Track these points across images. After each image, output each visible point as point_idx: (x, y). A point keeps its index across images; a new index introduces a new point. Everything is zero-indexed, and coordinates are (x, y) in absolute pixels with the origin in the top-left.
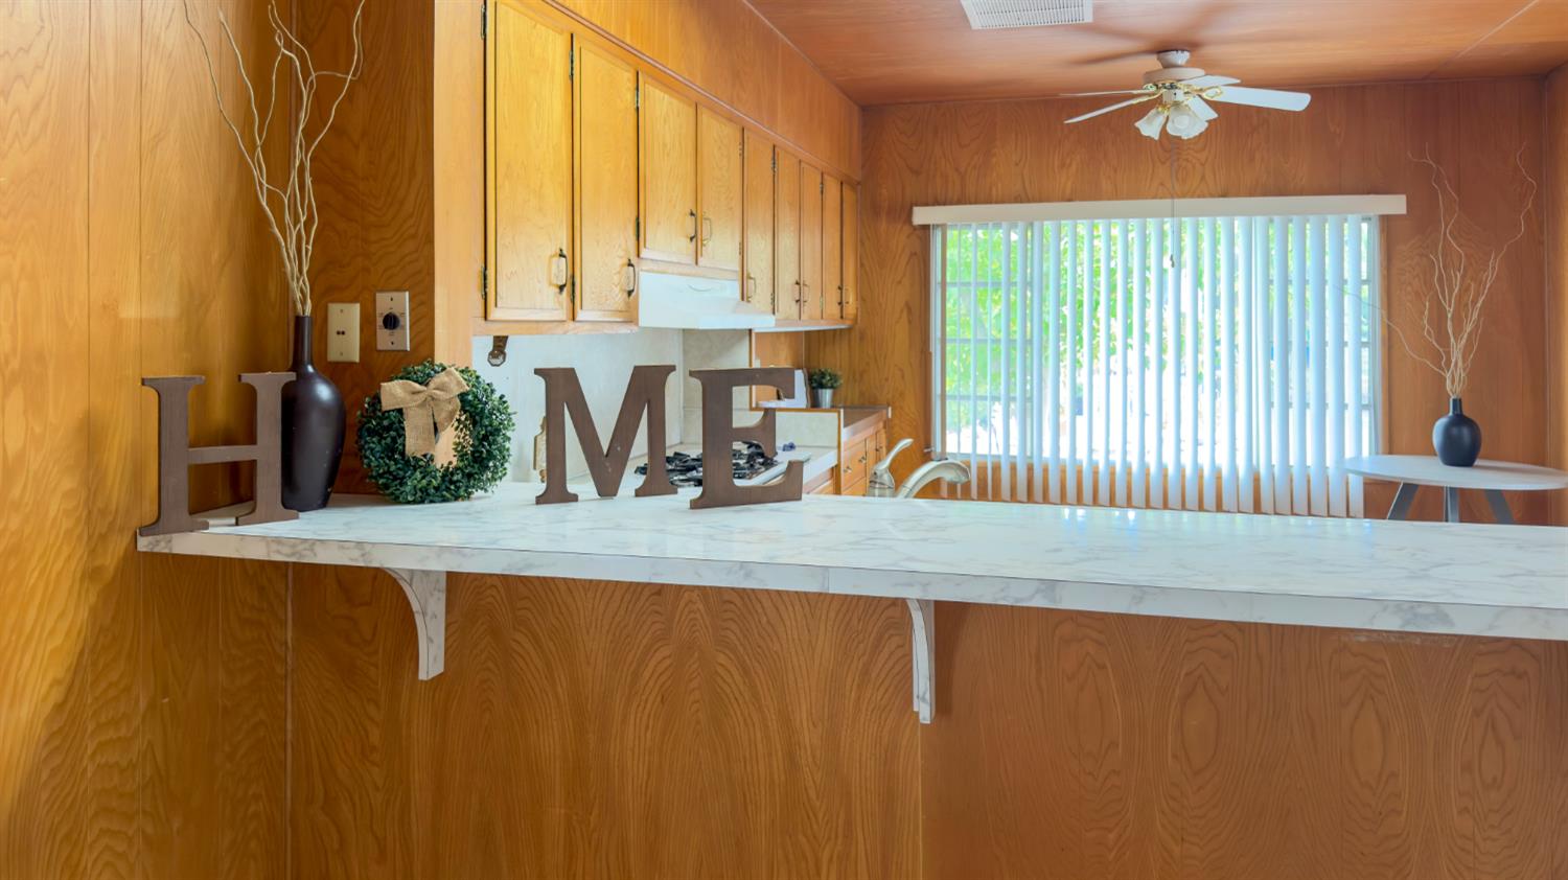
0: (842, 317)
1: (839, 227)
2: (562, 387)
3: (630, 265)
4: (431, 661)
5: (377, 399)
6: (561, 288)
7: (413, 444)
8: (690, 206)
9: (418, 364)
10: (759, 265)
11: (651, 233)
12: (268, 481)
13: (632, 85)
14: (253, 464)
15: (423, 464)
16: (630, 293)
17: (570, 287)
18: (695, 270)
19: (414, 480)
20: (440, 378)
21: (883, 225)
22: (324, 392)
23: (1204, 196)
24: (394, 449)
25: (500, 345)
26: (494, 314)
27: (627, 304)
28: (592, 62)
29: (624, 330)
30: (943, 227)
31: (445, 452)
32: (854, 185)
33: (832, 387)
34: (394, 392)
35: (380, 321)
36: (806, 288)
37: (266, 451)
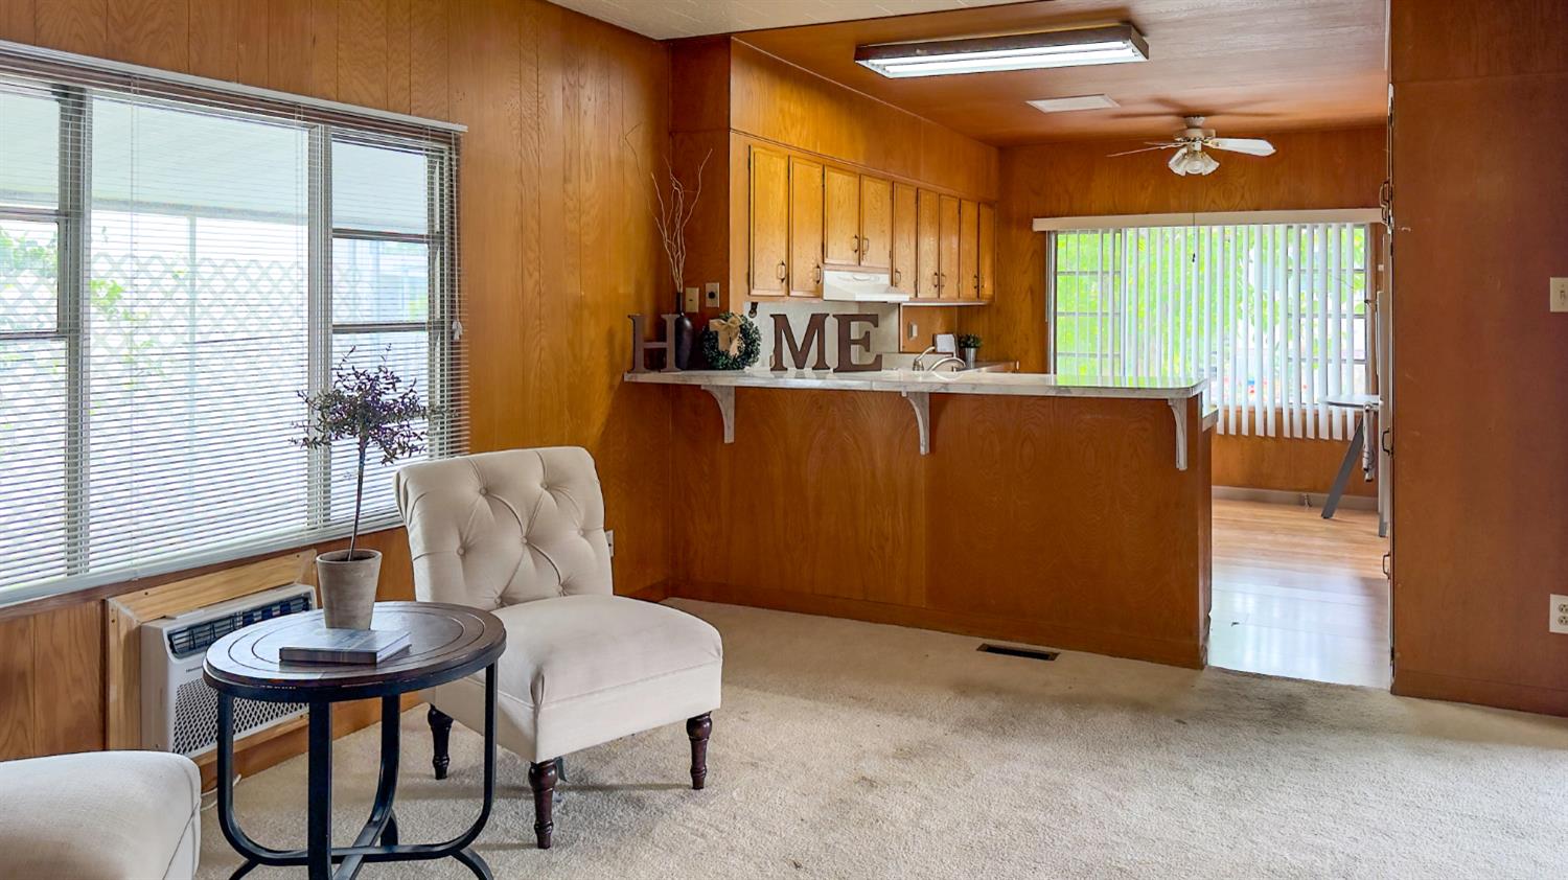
0: (978, 296)
1: (976, 233)
2: (781, 322)
3: (818, 267)
4: (729, 438)
5: (707, 327)
6: (783, 280)
7: (721, 346)
8: (856, 232)
9: (723, 312)
10: (905, 263)
11: (831, 248)
12: (670, 358)
13: (820, 174)
14: (664, 350)
15: (726, 354)
16: (818, 282)
17: (787, 280)
18: (859, 268)
19: (723, 360)
20: (733, 318)
21: (1014, 232)
22: (688, 323)
23: (1243, 210)
24: (714, 347)
25: (754, 305)
26: (753, 292)
27: (817, 288)
28: (799, 168)
29: (815, 301)
30: (1056, 233)
31: (734, 351)
32: (989, 204)
33: (975, 347)
34: (715, 324)
35: (707, 295)
36: (943, 278)
37: (669, 344)
